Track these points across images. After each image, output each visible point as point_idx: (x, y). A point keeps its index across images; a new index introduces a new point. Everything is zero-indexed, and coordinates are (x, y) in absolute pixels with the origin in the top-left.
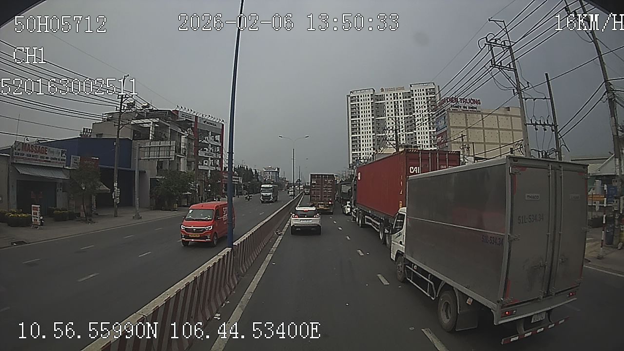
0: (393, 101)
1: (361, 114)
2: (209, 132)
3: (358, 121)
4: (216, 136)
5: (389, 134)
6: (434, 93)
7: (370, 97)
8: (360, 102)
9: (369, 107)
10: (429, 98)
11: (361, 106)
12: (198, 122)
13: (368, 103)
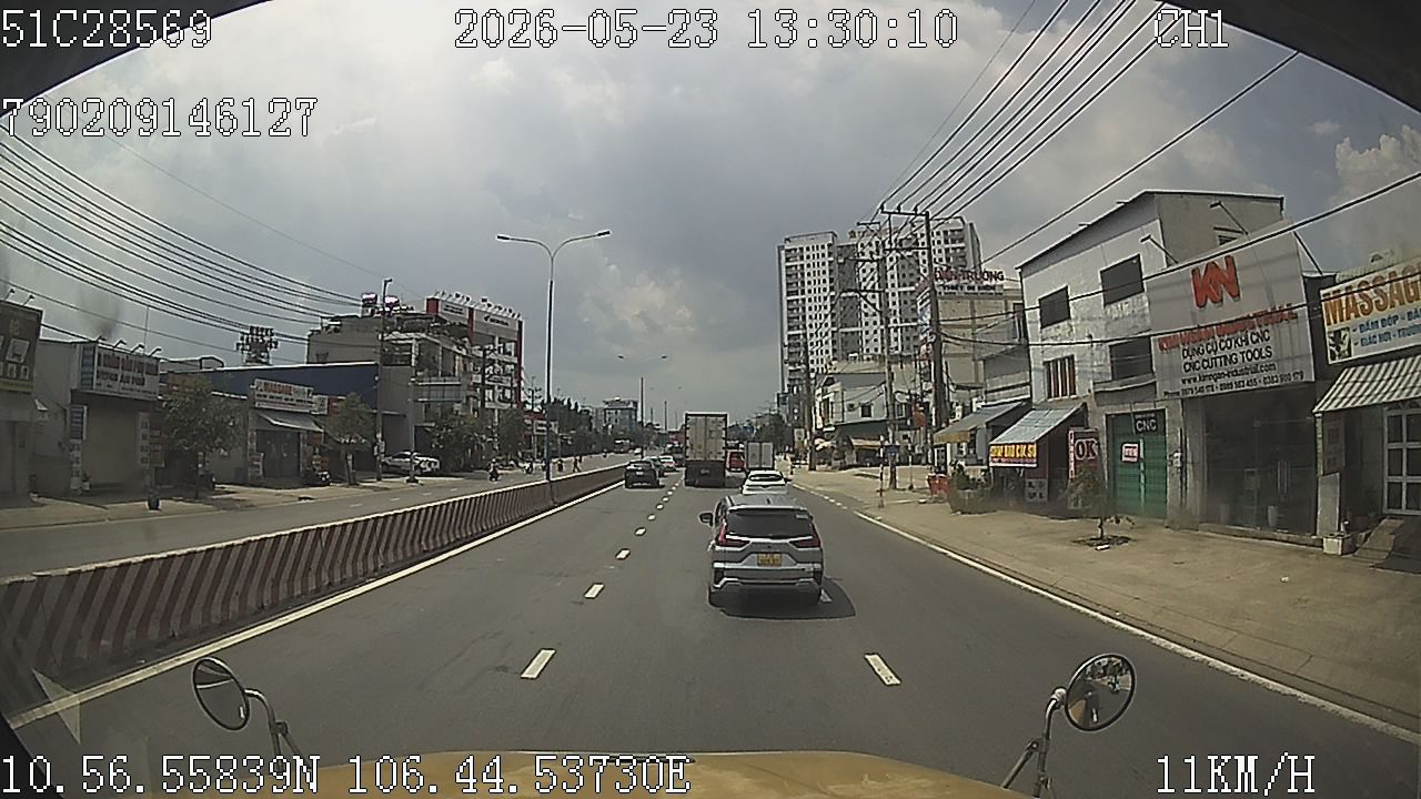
1: (807, 287)
2: (494, 337)
3: (800, 302)
4: (508, 344)
5: (867, 328)
6: (961, 240)
7: (826, 251)
8: (805, 262)
9: (824, 272)
10: (951, 251)
11: (809, 270)
12: (475, 318)
13: (824, 264)
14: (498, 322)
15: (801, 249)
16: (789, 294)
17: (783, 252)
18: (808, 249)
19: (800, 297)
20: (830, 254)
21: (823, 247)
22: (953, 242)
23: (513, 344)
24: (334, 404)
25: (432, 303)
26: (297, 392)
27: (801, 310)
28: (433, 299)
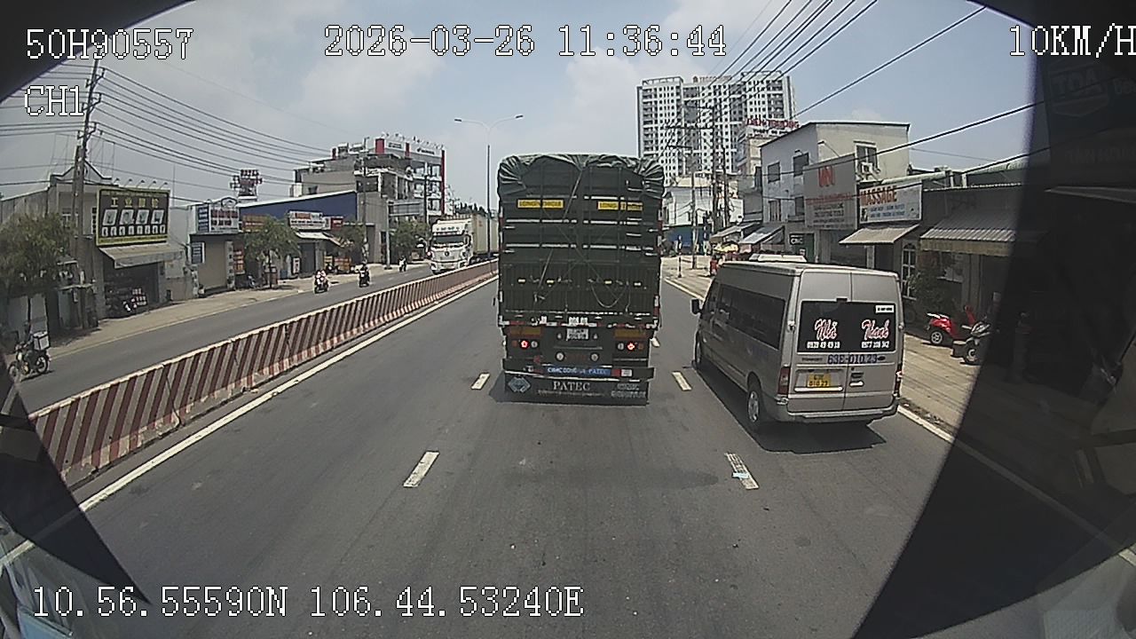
0: (712, 97)
1: (659, 118)
2: (424, 163)
3: (654, 130)
4: (434, 168)
5: (706, 151)
6: (781, 88)
7: (674, 91)
8: (658, 99)
9: (673, 108)
10: (772, 97)
11: (661, 105)
12: (410, 150)
13: (672, 101)
14: (427, 152)
15: (656, 89)
16: (645, 123)
17: (641, 91)
18: (661, 89)
19: (654, 125)
20: (678, 94)
21: (672, 88)
22: (774, 89)
23: (438, 167)
24: (335, 222)
25: (380, 142)
26: (313, 217)
27: (654, 136)
28: (381, 139)
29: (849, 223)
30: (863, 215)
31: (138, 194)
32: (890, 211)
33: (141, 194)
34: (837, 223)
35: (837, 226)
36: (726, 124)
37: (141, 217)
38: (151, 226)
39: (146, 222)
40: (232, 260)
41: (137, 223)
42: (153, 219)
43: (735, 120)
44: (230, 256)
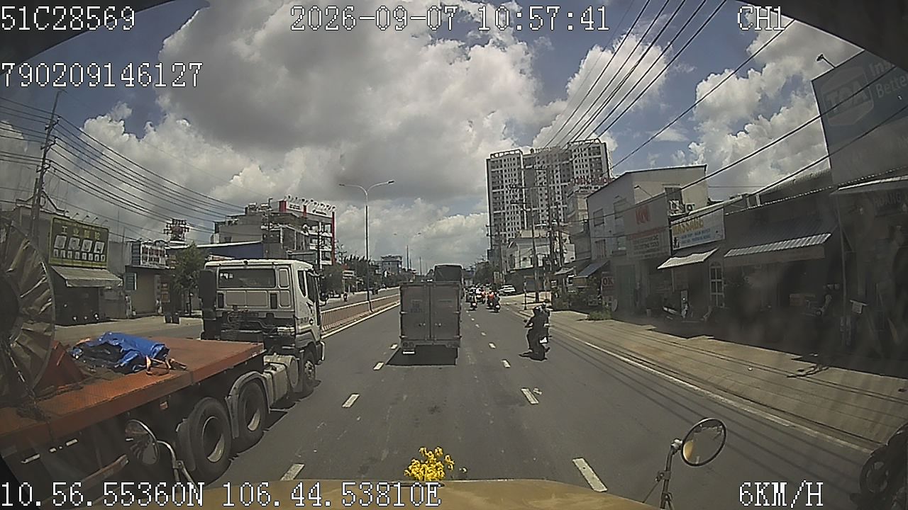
1: (505, 184)
2: (318, 222)
3: (501, 193)
4: (326, 226)
5: (542, 208)
6: (600, 153)
7: (516, 162)
8: (503, 169)
9: (515, 175)
10: (593, 160)
11: (506, 173)
12: (307, 212)
13: (515, 170)
14: (321, 213)
15: (501, 161)
16: (493, 189)
18: (505, 160)
19: (500, 190)
20: (519, 164)
21: (514, 159)
22: (594, 155)
23: (329, 226)
25: (283, 203)
27: (501, 198)
28: (283, 201)
29: (663, 252)
30: (675, 243)
31: (84, 227)
32: (697, 236)
33: (87, 227)
34: (653, 253)
35: (654, 255)
36: (558, 185)
37: (86, 246)
38: (94, 254)
39: (89, 251)
40: (159, 291)
41: (83, 250)
42: (96, 248)
43: (565, 182)
44: (158, 288)
